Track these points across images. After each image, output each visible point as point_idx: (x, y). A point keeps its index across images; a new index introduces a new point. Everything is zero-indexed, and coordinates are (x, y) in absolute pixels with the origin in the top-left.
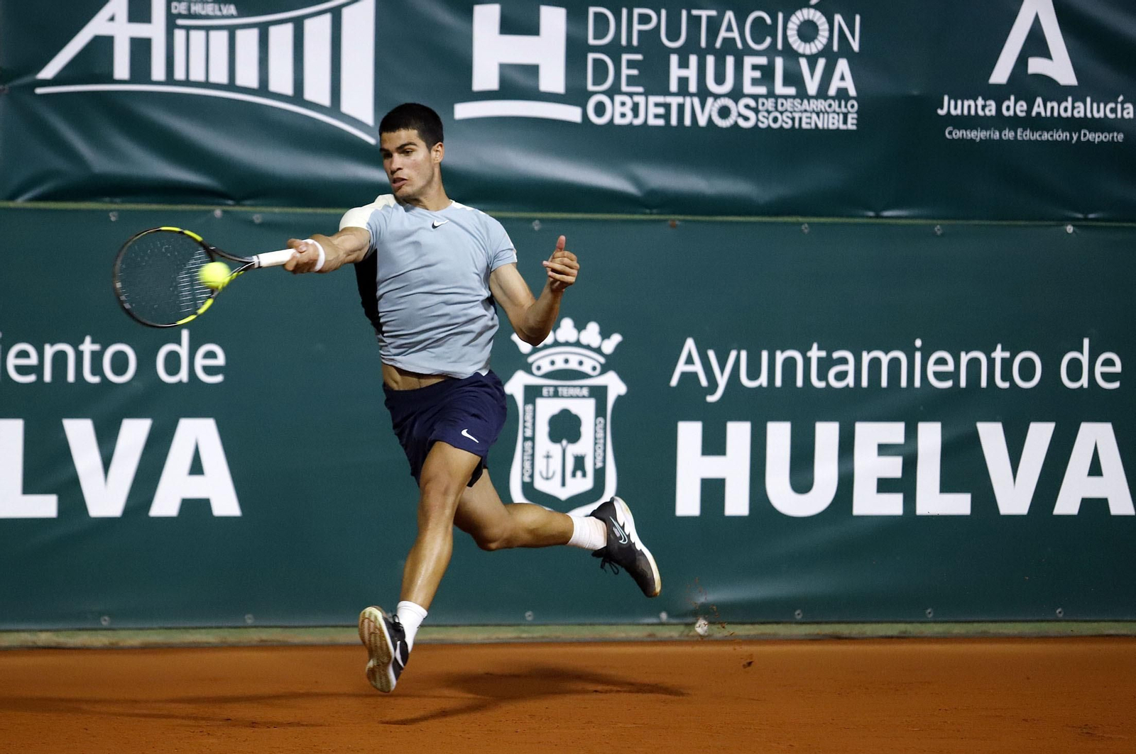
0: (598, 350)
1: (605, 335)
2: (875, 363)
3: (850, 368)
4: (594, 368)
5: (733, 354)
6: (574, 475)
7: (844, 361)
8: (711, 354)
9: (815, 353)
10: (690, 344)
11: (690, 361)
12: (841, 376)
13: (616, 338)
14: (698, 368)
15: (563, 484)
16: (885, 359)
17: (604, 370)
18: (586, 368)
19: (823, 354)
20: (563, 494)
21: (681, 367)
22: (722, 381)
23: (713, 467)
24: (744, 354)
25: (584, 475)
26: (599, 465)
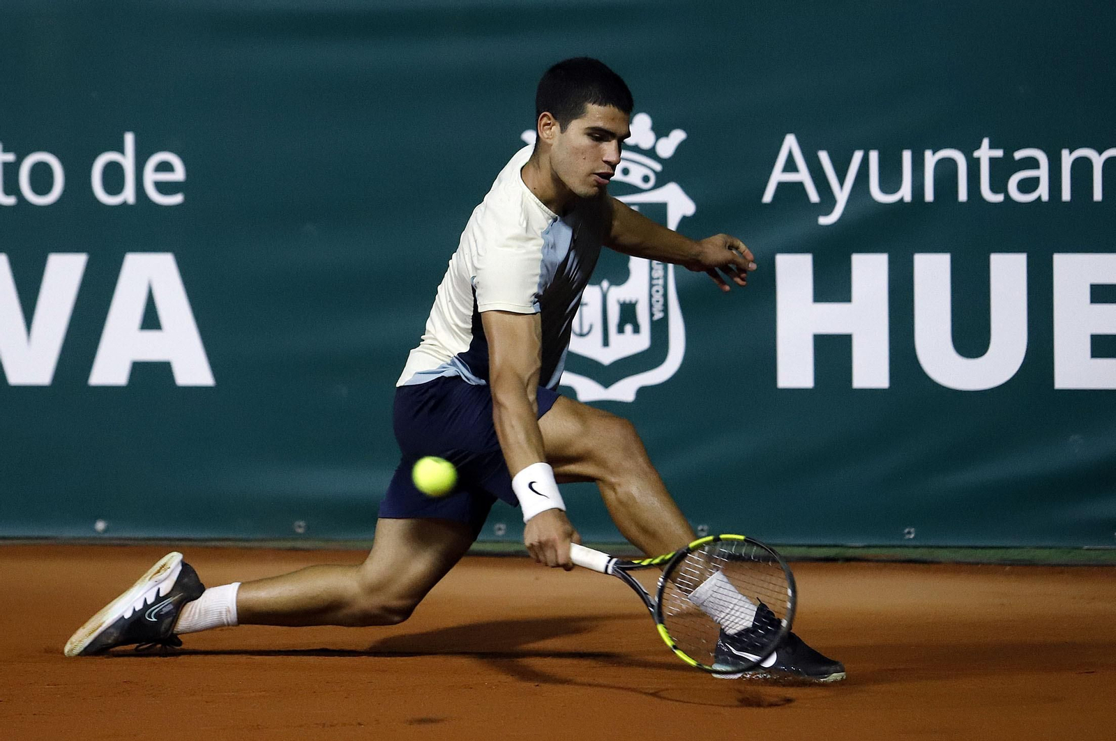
0: (651, 153)
1: (661, 131)
2: (1081, 168)
3: (1043, 173)
4: (646, 179)
5: (858, 156)
6: (621, 330)
7: (1032, 163)
8: (824, 156)
9: (985, 153)
10: (790, 143)
11: (790, 166)
12: (1029, 185)
13: (678, 136)
14: (803, 175)
15: (606, 343)
16: (1098, 161)
17: (661, 181)
18: (635, 178)
19: (999, 153)
20: (606, 357)
21: (778, 175)
22: (842, 196)
23: (832, 318)
24: (874, 156)
25: (636, 330)
26: (658, 315)
